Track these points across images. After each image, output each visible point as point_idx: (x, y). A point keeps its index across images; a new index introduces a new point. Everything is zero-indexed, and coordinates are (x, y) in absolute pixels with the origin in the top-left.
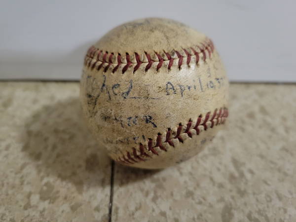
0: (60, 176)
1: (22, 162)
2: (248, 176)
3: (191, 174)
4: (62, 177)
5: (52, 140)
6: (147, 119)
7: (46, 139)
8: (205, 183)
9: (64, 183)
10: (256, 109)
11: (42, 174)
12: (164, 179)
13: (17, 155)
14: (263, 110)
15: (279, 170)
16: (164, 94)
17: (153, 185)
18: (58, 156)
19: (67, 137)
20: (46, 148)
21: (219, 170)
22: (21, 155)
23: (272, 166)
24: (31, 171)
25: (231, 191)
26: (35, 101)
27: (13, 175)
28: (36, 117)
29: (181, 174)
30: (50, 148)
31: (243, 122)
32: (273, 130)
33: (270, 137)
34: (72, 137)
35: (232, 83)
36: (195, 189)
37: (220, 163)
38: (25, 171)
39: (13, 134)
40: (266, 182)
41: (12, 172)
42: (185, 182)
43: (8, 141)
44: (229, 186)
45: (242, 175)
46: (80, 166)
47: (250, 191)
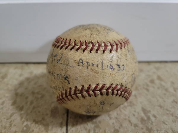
0: (34, 121)
1: (11, 112)
2: (153, 119)
3: (116, 118)
4: (36, 122)
5: (30, 98)
6: (65, 77)
7: (27, 98)
8: (126, 124)
9: (37, 125)
10: (155, 77)
11: (23, 120)
12: (100, 122)
13: (9, 108)
14: (159, 78)
15: (172, 115)
16: (76, 65)
17: (93, 126)
18: (34, 108)
19: (39, 96)
20: (27, 103)
21: (134, 115)
22: (11, 108)
23: (168, 112)
24: (17, 118)
25: (142, 129)
26: (21, 75)
27: (5, 120)
28: (21, 84)
29: (111, 118)
30: (29, 103)
31: (148, 85)
32: (166, 90)
33: (165, 94)
34: (43, 96)
35: (140, 62)
36: (120, 128)
37: (135, 111)
38: (13, 118)
39: (7, 95)
40: (164, 123)
41: (4, 118)
42: (113, 123)
43: (4, 99)
44: (141, 126)
45: (149, 118)
46: (47, 115)
47: (154, 129)
